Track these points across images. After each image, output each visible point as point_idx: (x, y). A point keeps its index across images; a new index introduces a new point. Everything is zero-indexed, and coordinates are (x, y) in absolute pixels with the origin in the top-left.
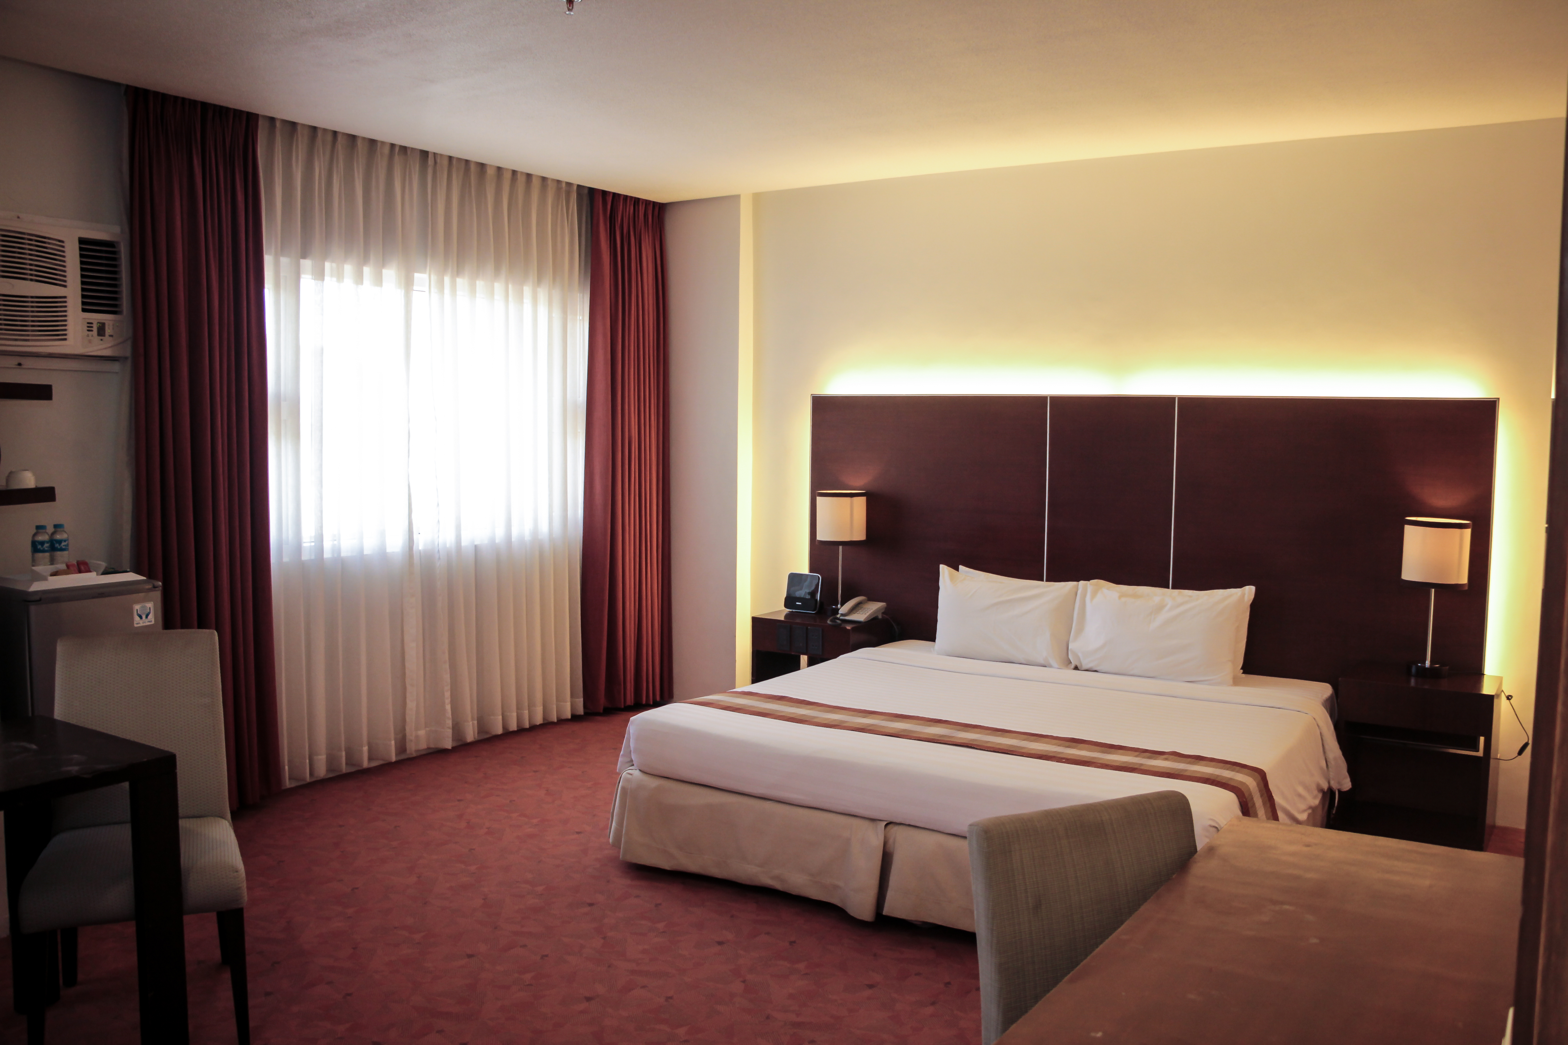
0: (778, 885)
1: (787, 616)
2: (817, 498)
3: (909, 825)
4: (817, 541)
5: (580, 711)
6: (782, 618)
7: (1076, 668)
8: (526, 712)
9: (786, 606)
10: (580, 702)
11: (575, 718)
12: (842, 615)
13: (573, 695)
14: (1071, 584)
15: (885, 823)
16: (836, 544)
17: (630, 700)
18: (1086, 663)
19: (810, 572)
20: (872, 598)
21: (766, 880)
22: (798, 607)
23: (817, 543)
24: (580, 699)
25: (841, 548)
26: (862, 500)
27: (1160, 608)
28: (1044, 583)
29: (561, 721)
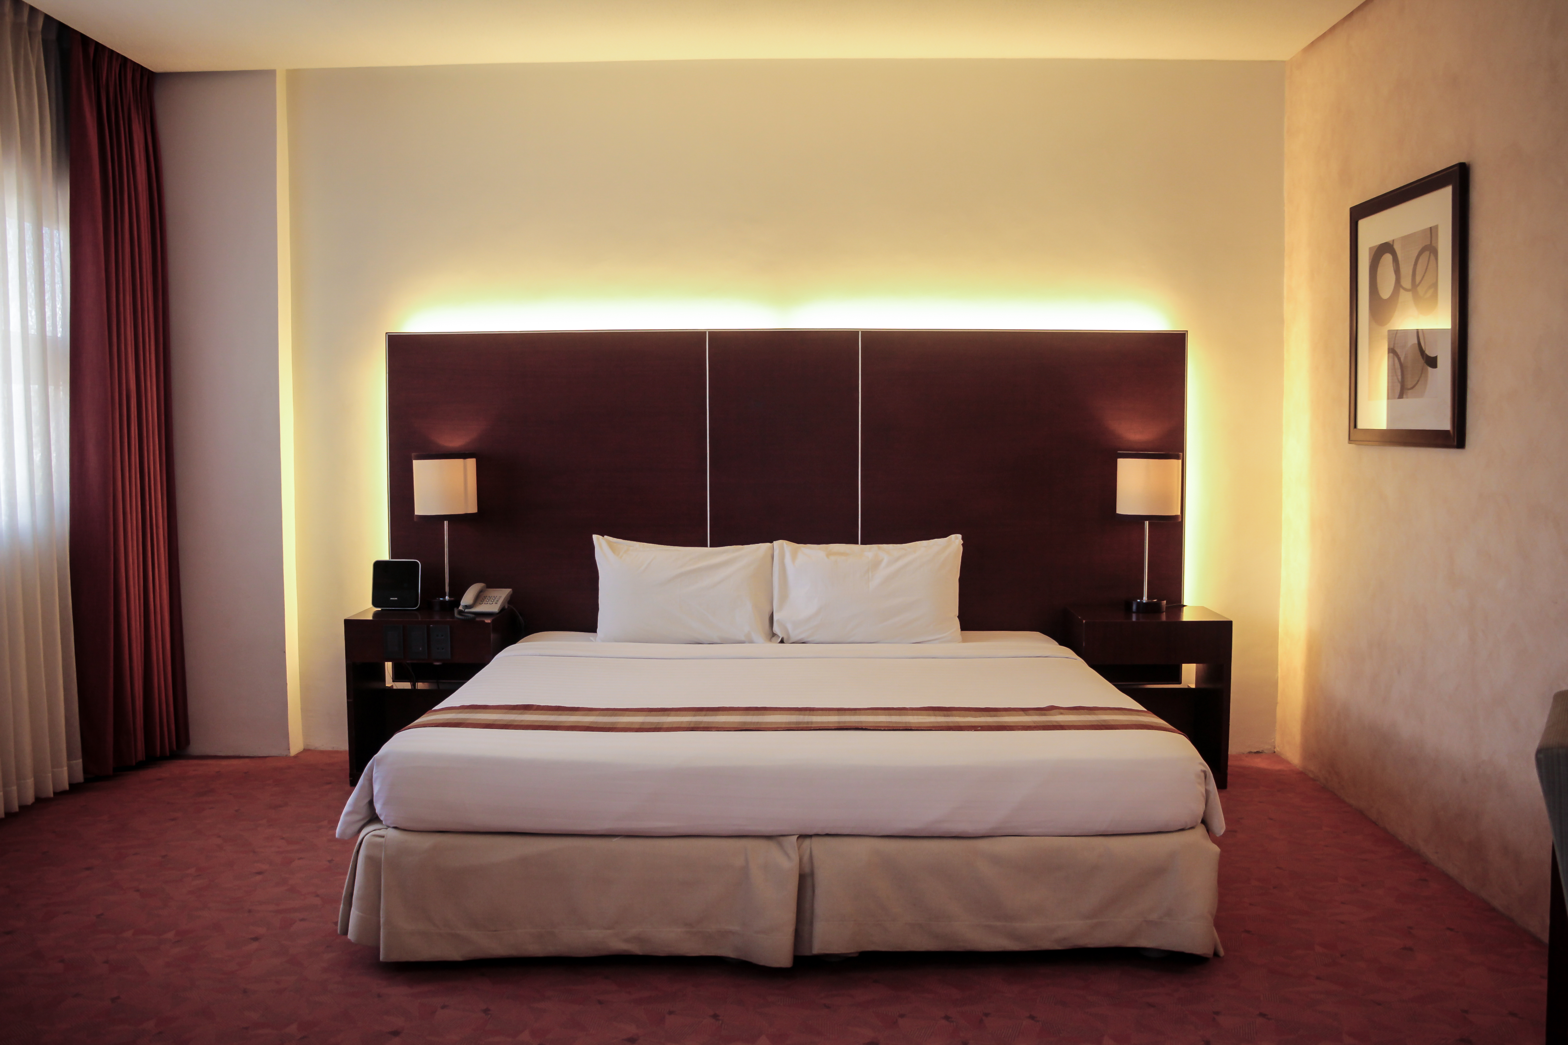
0: (635, 949)
1: (376, 615)
2: (415, 462)
3: (828, 835)
4: (415, 517)
5: (80, 777)
6: (371, 618)
7: (782, 642)
8: (15, 788)
9: (375, 604)
10: (79, 763)
11: (75, 788)
12: (466, 607)
13: (70, 756)
14: (763, 547)
15: (797, 836)
16: (440, 519)
17: (141, 755)
18: (795, 635)
19: (392, 559)
20: (493, 583)
21: (618, 945)
22: (394, 603)
23: (415, 520)
24: (78, 761)
25: (446, 523)
26: (471, 463)
27: (876, 564)
28: (709, 549)
29: (59, 795)
